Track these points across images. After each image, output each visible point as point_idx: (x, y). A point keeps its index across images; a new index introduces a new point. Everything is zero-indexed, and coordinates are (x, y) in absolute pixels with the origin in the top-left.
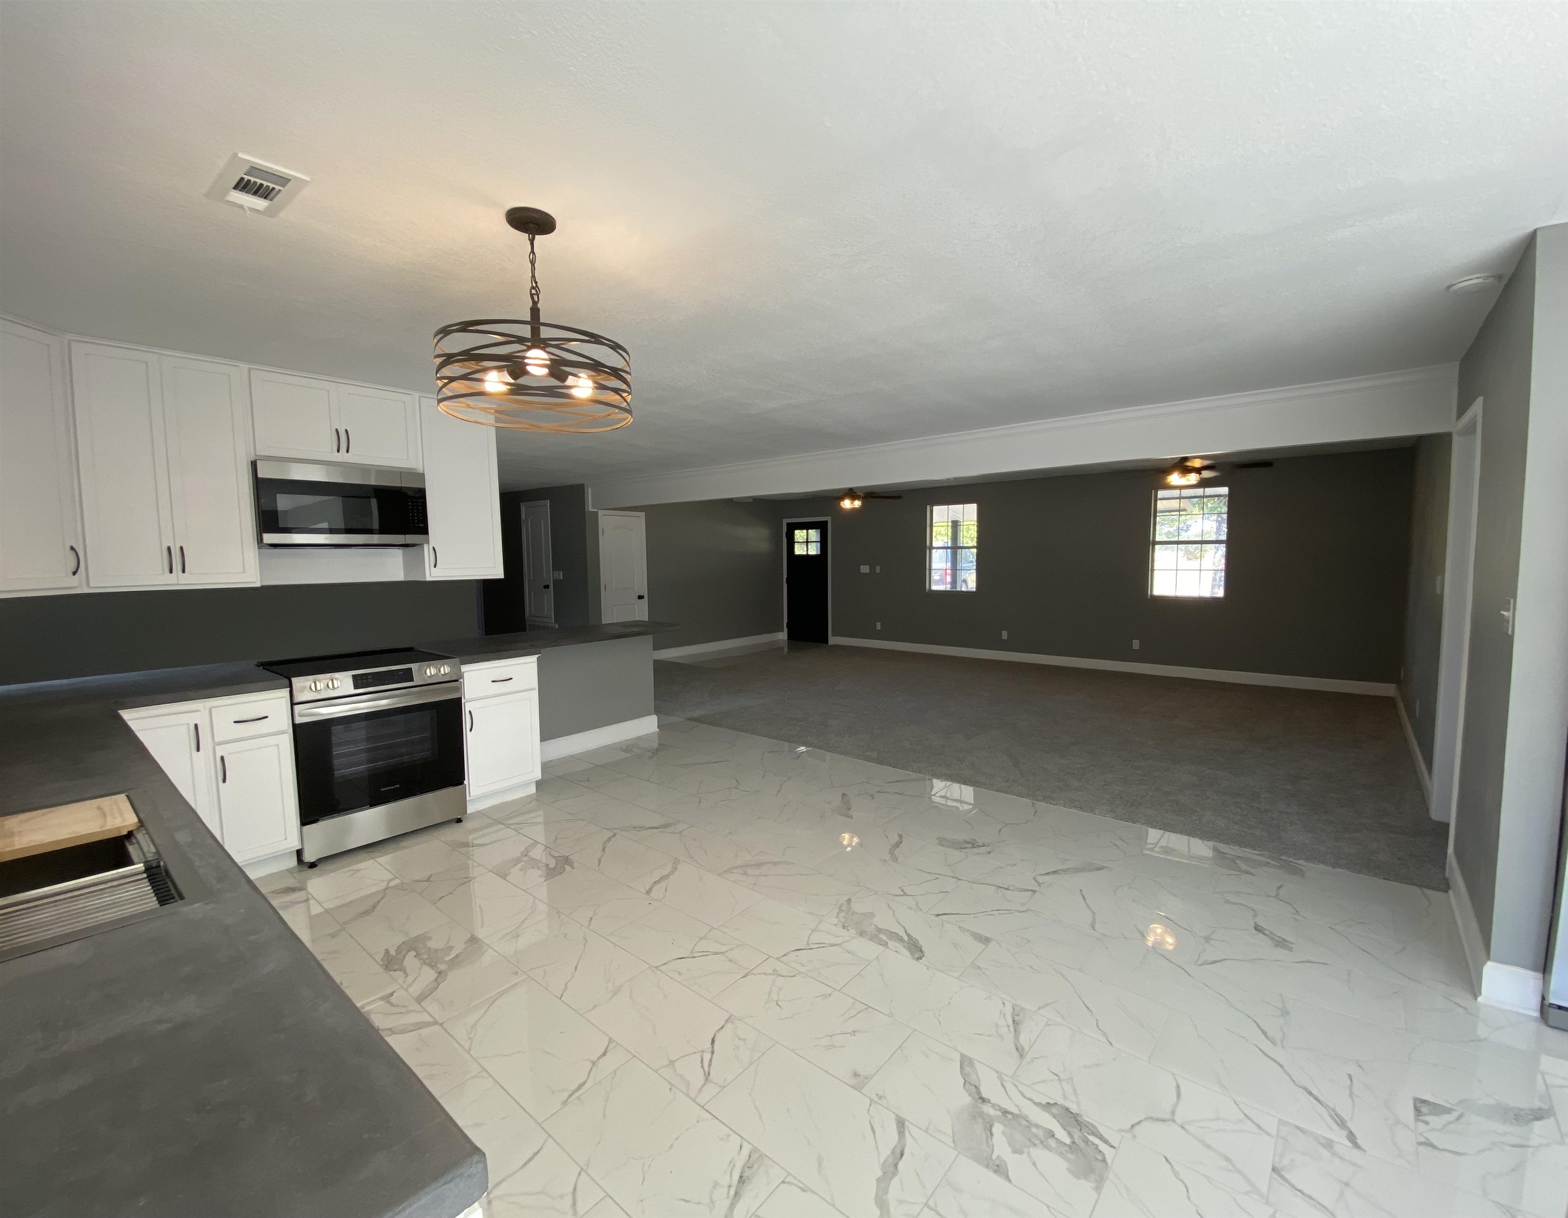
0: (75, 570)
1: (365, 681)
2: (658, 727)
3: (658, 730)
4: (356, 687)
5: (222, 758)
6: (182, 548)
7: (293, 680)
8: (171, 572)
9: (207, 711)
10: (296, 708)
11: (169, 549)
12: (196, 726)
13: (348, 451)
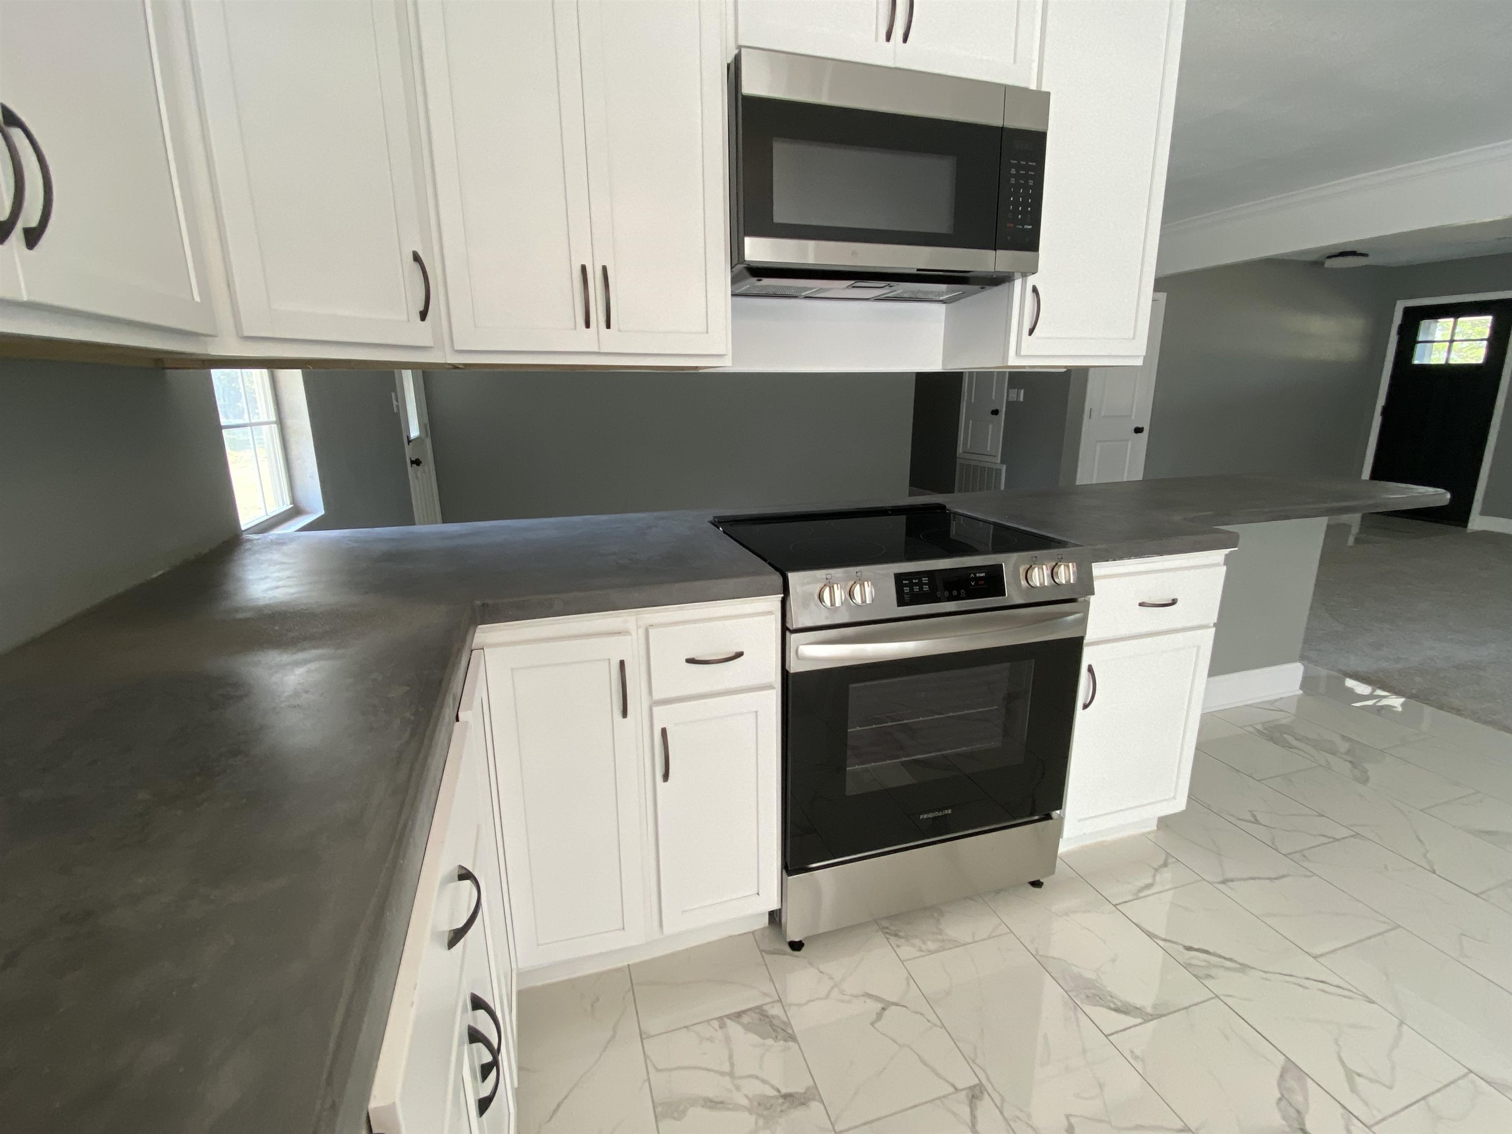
0: (422, 309)
1: (916, 589)
2: (1302, 687)
3: (1301, 692)
4: (901, 602)
5: (664, 732)
6: (605, 269)
7: (793, 577)
8: (588, 325)
9: (641, 632)
10: (793, 638)
11: (584, 268)
12: (622, 663)
13: (905, 40)
